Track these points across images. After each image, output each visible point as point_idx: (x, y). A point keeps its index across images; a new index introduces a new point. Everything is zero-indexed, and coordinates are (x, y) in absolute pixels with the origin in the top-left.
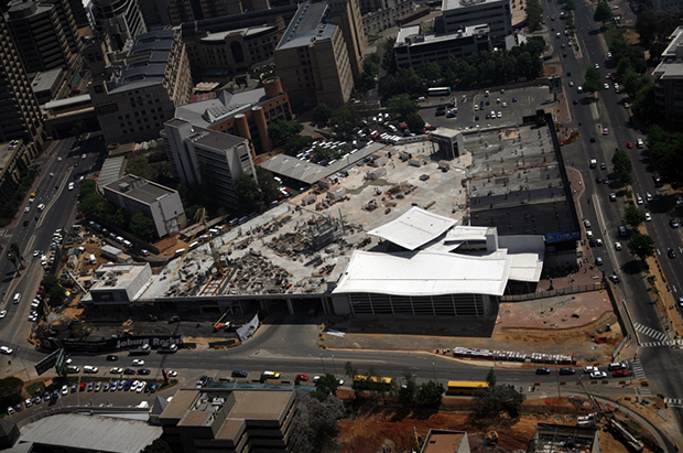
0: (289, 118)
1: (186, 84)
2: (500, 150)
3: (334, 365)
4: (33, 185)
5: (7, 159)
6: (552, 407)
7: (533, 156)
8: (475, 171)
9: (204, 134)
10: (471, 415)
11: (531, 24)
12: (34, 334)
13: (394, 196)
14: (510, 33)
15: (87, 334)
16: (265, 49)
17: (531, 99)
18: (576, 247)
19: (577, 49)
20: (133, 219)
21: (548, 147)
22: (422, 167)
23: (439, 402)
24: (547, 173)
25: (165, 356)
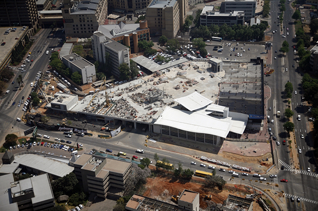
0: (148, 40)
1: (105, 14)
2: (238, 72)
3: (150, 154)
4: (31, 48)
5: (21, 34)
6: (237, 189)
7: (252, 78)
8: (225, 80)
9: (110, 42)
10: (203, 186)
11: (264, 14)
12: (24, 117)
13: (188, 85)
14: (254, 17)
15: (47, 121)
16: (143, 4)
17: (256, 50)
18: (261, 122)
19: (282, 30)
20: (73, 74)
21: (259, 75)
22: (203, 73)
23: (191, 178)
24: (256, 87)
25: (79, 137)
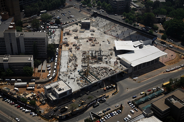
2: (98, 24)
8: (101, 30)
25: (105, 103)
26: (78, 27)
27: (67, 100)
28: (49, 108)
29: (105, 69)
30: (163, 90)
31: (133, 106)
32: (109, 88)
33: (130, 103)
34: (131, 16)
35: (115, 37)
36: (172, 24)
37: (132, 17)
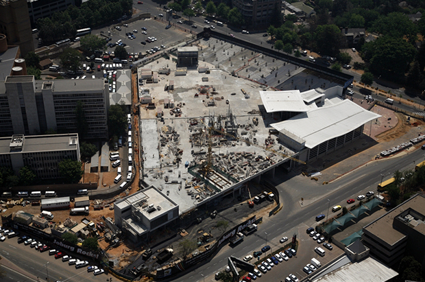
25: (256, 235)
26: (171, 64)
27: (169, 234)
28: (129, 254)
29: (246, 157)
30: (382, 198)
31: (319, 238)
32: (261, 200)
33: (312, 233)
34: (287, 34)
35: (257, 82)
36: (382, 48)
37: (290, 36)
